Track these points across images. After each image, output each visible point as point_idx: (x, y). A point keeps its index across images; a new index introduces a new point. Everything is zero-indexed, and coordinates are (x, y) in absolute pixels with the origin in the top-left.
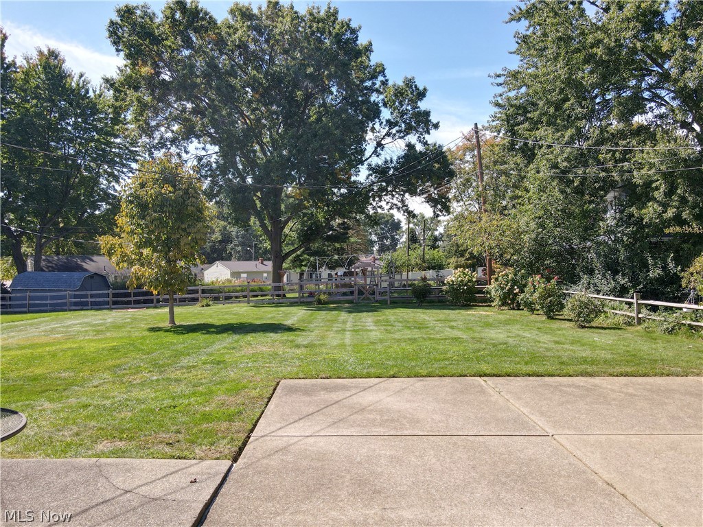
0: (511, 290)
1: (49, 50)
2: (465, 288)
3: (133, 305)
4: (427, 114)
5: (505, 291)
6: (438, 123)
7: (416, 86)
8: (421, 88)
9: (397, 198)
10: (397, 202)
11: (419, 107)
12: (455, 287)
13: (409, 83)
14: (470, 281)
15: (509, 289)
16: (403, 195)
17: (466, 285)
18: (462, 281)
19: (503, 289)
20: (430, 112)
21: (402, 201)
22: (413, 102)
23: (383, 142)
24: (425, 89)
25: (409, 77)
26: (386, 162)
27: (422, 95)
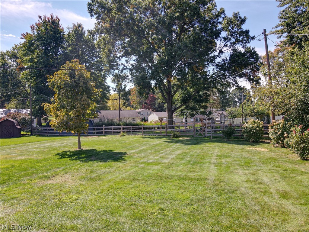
0: (282, 134)
1: (78, 24)
2: (254, 131)
3: (96, 134)
4: (247, 32)
5: (278, 135)
6: (254, 36)
7: (240, 17)
8: (243, 17)
9: (233, 79)
10: (232, 82)
11: (242, 29)
12: (248, 130)
13: (236, 16)
14: (257, 127)
15: (280, 134)
16: (235, 78)
17: (255, 129)
18: (253, 127)
19: (276, 133)
20: (249, 30)
21: (235, 81)
22: (239, 26)
23: (223, 50)
24: (245, 18)
25: (236, 12)
26: (223, 60)
27: (243, 21)
